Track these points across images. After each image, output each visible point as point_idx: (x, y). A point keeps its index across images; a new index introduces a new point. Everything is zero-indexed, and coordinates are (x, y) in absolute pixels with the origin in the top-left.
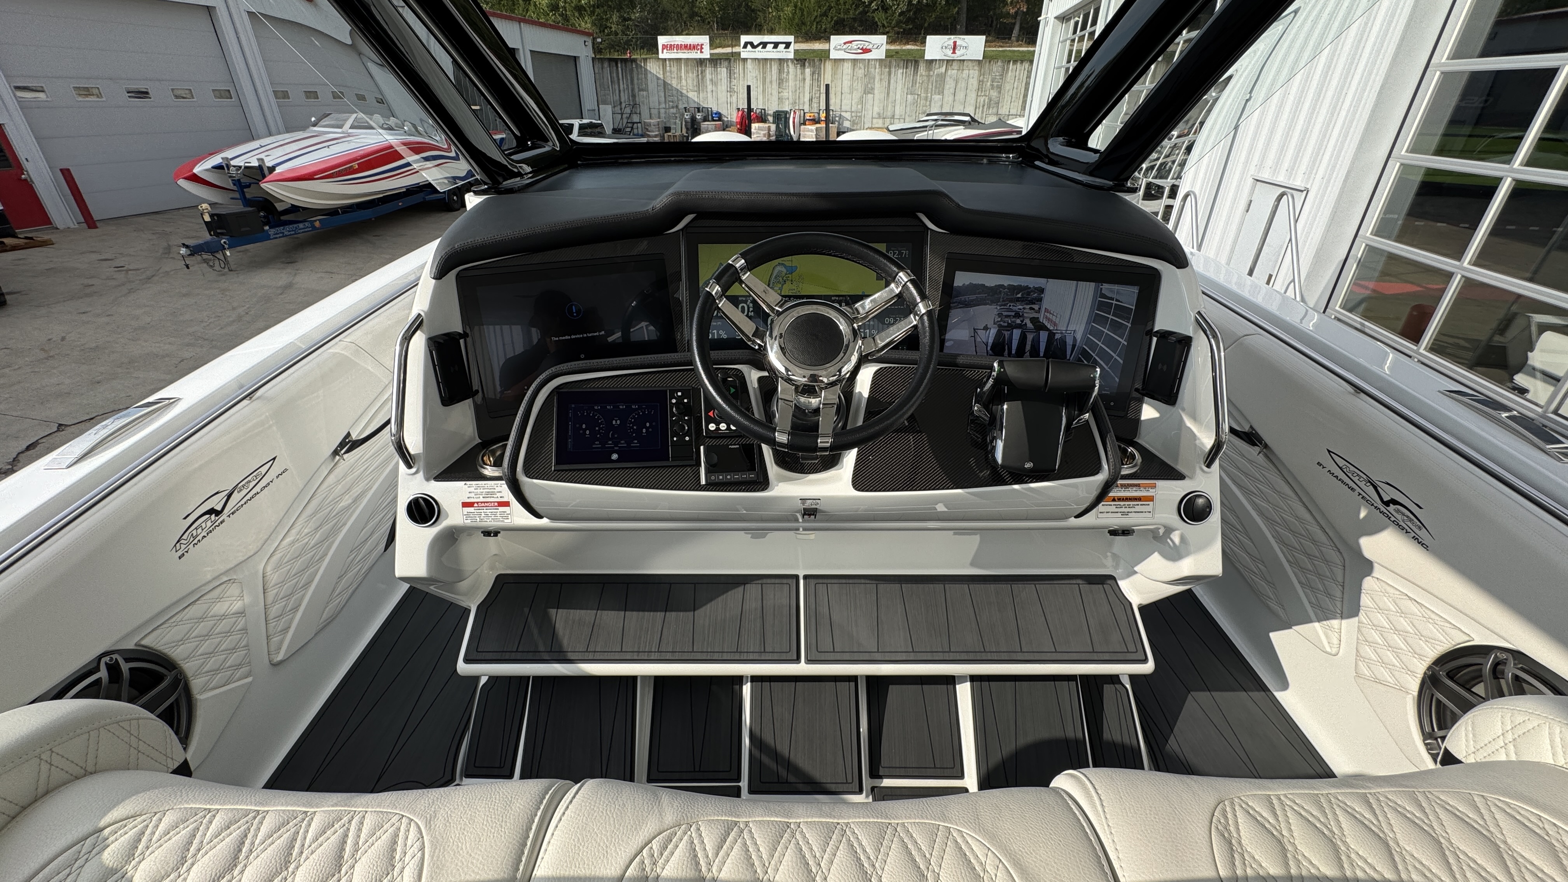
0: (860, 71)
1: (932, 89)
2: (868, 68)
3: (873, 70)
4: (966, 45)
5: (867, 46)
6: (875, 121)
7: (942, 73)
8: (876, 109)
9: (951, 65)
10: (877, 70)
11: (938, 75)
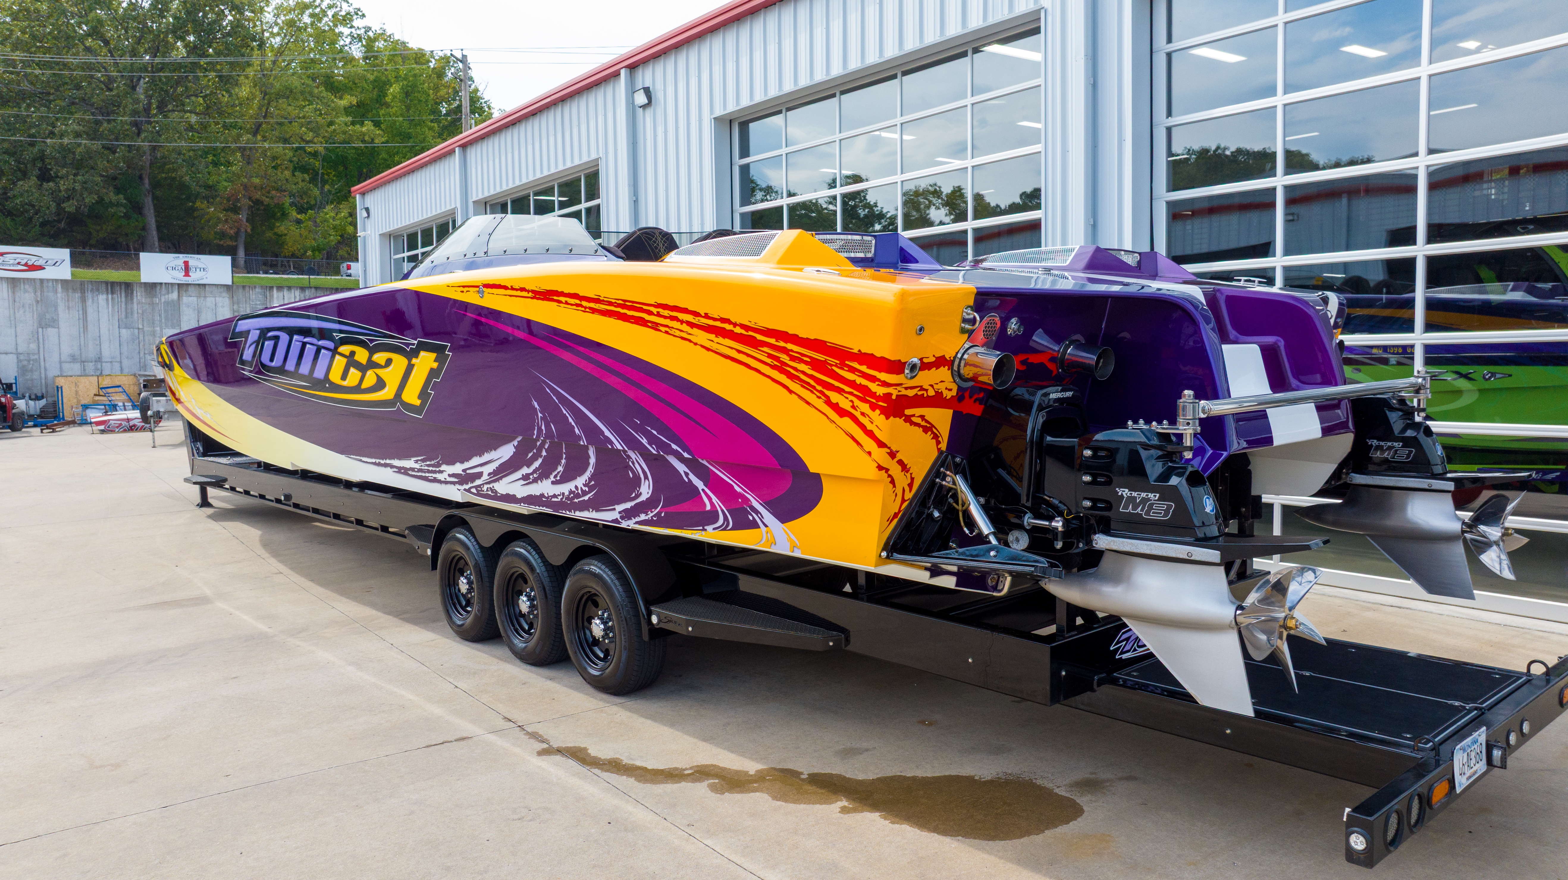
0: (27, 294)
1: (161, 321)
2: (42, 291)
3: (51, 294)
4: (205, 267)
5: (32, 261)
6: (66, 366)
7: (173, 301)
8: (66, 350)
9: (186, 291)
10: (59, 295)
11: (167, 303)
